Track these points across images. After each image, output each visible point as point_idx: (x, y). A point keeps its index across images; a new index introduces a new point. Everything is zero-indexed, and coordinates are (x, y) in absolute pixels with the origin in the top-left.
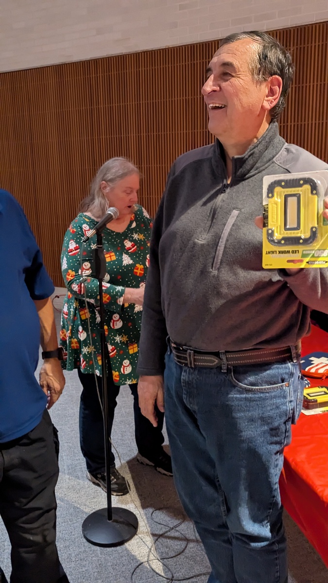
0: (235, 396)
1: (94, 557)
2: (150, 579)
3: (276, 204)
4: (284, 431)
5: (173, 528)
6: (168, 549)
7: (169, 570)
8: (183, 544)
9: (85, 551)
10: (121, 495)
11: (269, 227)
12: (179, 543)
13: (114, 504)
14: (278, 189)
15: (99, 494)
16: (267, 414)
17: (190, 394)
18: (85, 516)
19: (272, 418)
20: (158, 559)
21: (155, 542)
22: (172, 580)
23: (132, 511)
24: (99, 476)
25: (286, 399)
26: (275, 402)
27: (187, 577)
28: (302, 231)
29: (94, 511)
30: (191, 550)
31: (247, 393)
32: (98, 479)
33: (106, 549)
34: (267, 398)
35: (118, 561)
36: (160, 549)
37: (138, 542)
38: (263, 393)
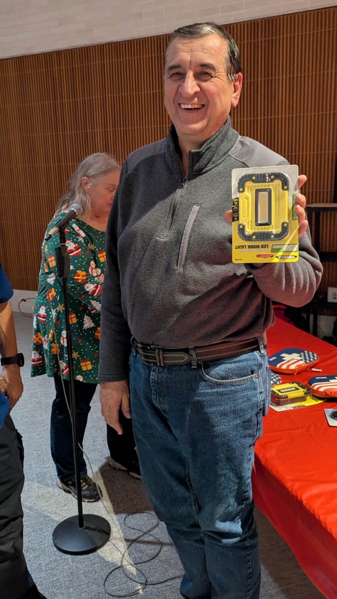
0: (206, 391)
1: (65, 565)
2: (123, 585)
3: (247, 198)
4: (256, 423)
5: (146, 533)
6: (142, 554)
7: (143, 575)
8: (158, 547)
9: (56, 560)
10: (93, 502)
11: (241, 221)
12: (153, 547)
13: (85, 512)
14: (248, 184)
15: (70, 501)
16: (238, 407)
17: (159, 394)
18: (56, 525)
19: (244, 410)
20: (131, 564)
21: (129, 547)
22: (146, 585)
23: (104, 517)
24: (70, 483)
25: (256, 390)
26: (245, 394)
27: (162, 581)
28: (273, 226)
29: (65, 519)
30: (166, 554)
31: (218, 388)
32: (69, 486)
33: (77, 557)
34: (238, 390)
35: (90, 568)
36: (133, 554)
37: (110, 549)
38: (233, 386)
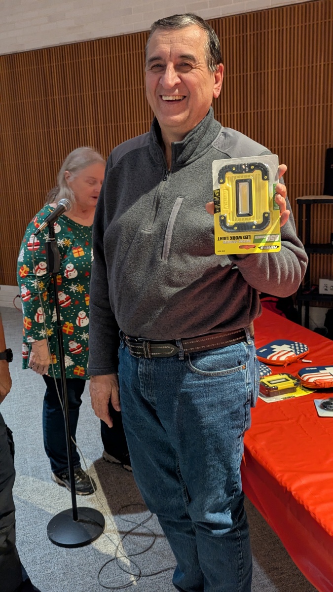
0: (193, 382)
1: (59, 558)
2: (117, 577)
3: (228, 189)
4: (244, 415)
5: (140, 525)
6: (135, 546)
7: (137, 566)
8: (151, 539)
9: (50, 553)
10: (88, 495)
11: (222, 213)
12: (147, 539)
13: (79, 505)
14: (229, 175)
15: (65, 495)
16: (226, 398)
17: (147, 386)
18: (50, 518)
19: (231, 401)
20: (125, 556)
21: (122, 539)
22: (140, 576)
23: (98, 510)
24: (64, 476)
25: (244, 381)
26: (233, 385)
27: (155, 572)
28: (254, 217)
29: (59, 512)
30: (159, 545)
31: (205, 379)
32: (63, 479)
33: (72, 549)
34: (225, 382)
35: (84, 561)
36: (127, 546)
37: (105, 541)
38: (221, 377)
